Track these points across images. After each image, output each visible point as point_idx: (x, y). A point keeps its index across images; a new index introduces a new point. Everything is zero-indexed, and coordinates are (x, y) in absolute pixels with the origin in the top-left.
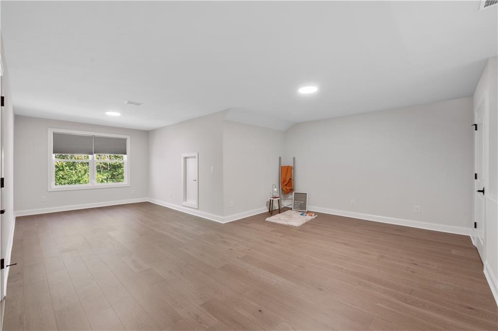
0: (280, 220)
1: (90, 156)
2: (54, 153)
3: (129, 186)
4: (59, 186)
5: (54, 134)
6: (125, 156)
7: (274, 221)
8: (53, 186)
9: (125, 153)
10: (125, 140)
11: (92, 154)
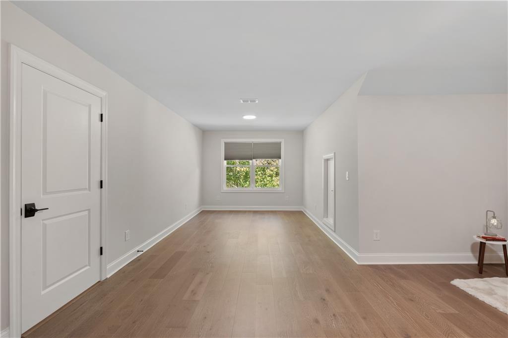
0: (491, 293)
1: (250, 161)
2: (225, 160)
3: (283, 192)
4: (229, 189)
5: (226, 144)
6: (280, 160)
7: (471, 292)
8: (225, 188)
9: (280, 158)
10: (279, 144)
11: (252, 159)
